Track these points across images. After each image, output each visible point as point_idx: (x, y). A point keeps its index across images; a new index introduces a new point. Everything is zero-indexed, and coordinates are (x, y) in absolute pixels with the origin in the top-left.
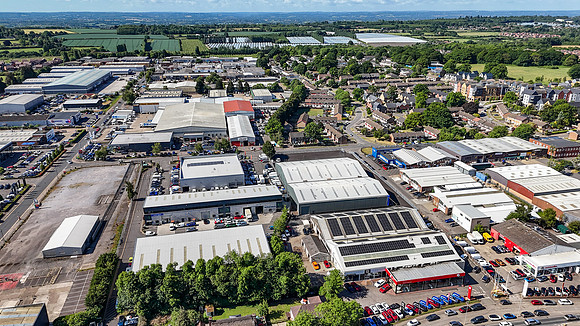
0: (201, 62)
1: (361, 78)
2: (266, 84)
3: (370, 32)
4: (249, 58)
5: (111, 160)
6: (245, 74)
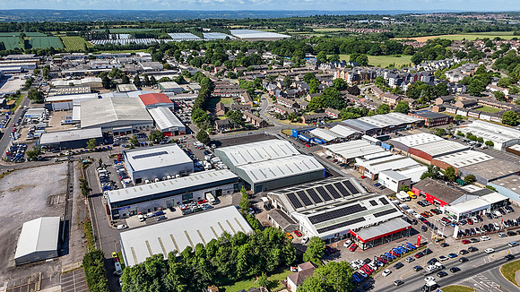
0: (95, 58)
1: (253, 70)
2: (171, 77)
3: (241, 28)
4: (142, 54)
5: (44, 159)
6: (145, 68)
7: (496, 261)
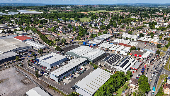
7: (162, 67)
